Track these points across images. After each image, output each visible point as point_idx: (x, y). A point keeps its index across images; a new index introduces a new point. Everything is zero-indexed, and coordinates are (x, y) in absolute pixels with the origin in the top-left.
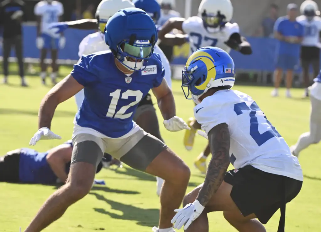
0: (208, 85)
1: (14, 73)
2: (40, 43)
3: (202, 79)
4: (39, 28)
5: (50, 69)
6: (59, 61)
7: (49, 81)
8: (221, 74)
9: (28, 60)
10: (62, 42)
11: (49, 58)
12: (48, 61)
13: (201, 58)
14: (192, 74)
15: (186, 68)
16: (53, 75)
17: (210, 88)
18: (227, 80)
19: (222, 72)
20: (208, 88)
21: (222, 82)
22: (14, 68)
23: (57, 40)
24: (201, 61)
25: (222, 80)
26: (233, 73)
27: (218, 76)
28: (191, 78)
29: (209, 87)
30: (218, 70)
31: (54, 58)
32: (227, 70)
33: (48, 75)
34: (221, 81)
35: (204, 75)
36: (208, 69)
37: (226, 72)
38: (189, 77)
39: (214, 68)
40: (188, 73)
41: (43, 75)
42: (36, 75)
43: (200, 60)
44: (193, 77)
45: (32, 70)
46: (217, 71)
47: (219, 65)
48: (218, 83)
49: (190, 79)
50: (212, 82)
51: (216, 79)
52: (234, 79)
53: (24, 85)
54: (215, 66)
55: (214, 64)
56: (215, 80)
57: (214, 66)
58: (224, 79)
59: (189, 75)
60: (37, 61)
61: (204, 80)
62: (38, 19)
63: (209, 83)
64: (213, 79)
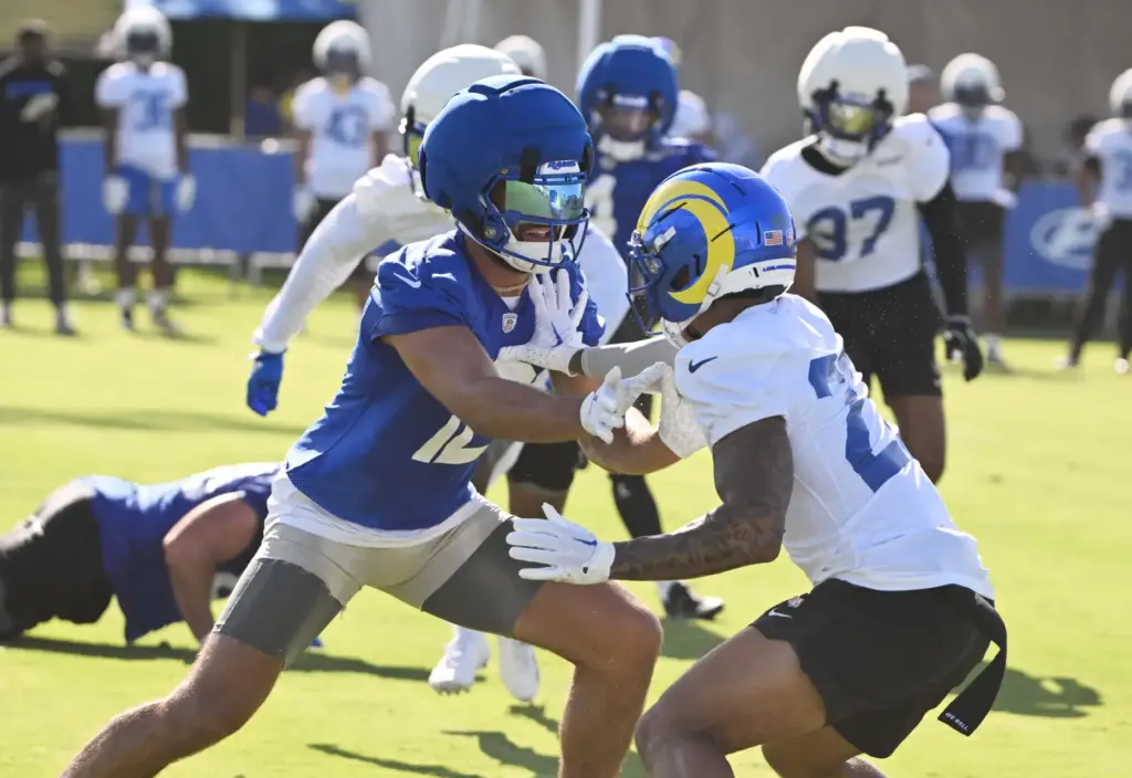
0: (713, 289)
1: (32, 294)
2: (116, 194)
3: (692, 269)
4: (110, 147)
5: (146, 280)
6: (176, 254)
7: (143, 317)
8: (751, 251)
9: (76, 250)
10: (186, 191)
11: (142, 244)
12: (141, 253)
13: (684, 204)
14: (658, 256)
15: (640, 235)
16: (156, 299)
17: (721, 294)
18: (773, 268)
19: (753, 245)
20: (713, 296)
21: (757, 275)
22: (33, 275)
23: (169, 188)
24: (685, 211)
25: (755, 270)
26: (790, 243)
27: (743, 257)
28: (655, 266)
29: (714, 293)
30: (742, 239)
31: (160, 242)
32: (770, 236)
33: (140, 300)
34: (753, 272)
35: (697, 257)
36: (709, 237)
37: (767, 242)
38: (651, 264)
39: (729, 232)
40: (646, 252)
41: (125, 297)
42: (103, 297)
43: (683, 207)
44: (661, 265)
45: (91, 282)
46: (737, 244)
47: (743, 222)
48: (743, 280)
49: (653, 271)
50: (723, 276)
51: (736, 266)
52: (793, 262)
53: (64, 330)
54: (731, 227)
55: (729, 220)
56: (733, 269)
57: (728, 226)
58: (760, 265)
59: (648, 257)
60: (104, 253)
61: (699, 273)
62: (107, 119)
63: (716, 279)
64: (725, 267)
